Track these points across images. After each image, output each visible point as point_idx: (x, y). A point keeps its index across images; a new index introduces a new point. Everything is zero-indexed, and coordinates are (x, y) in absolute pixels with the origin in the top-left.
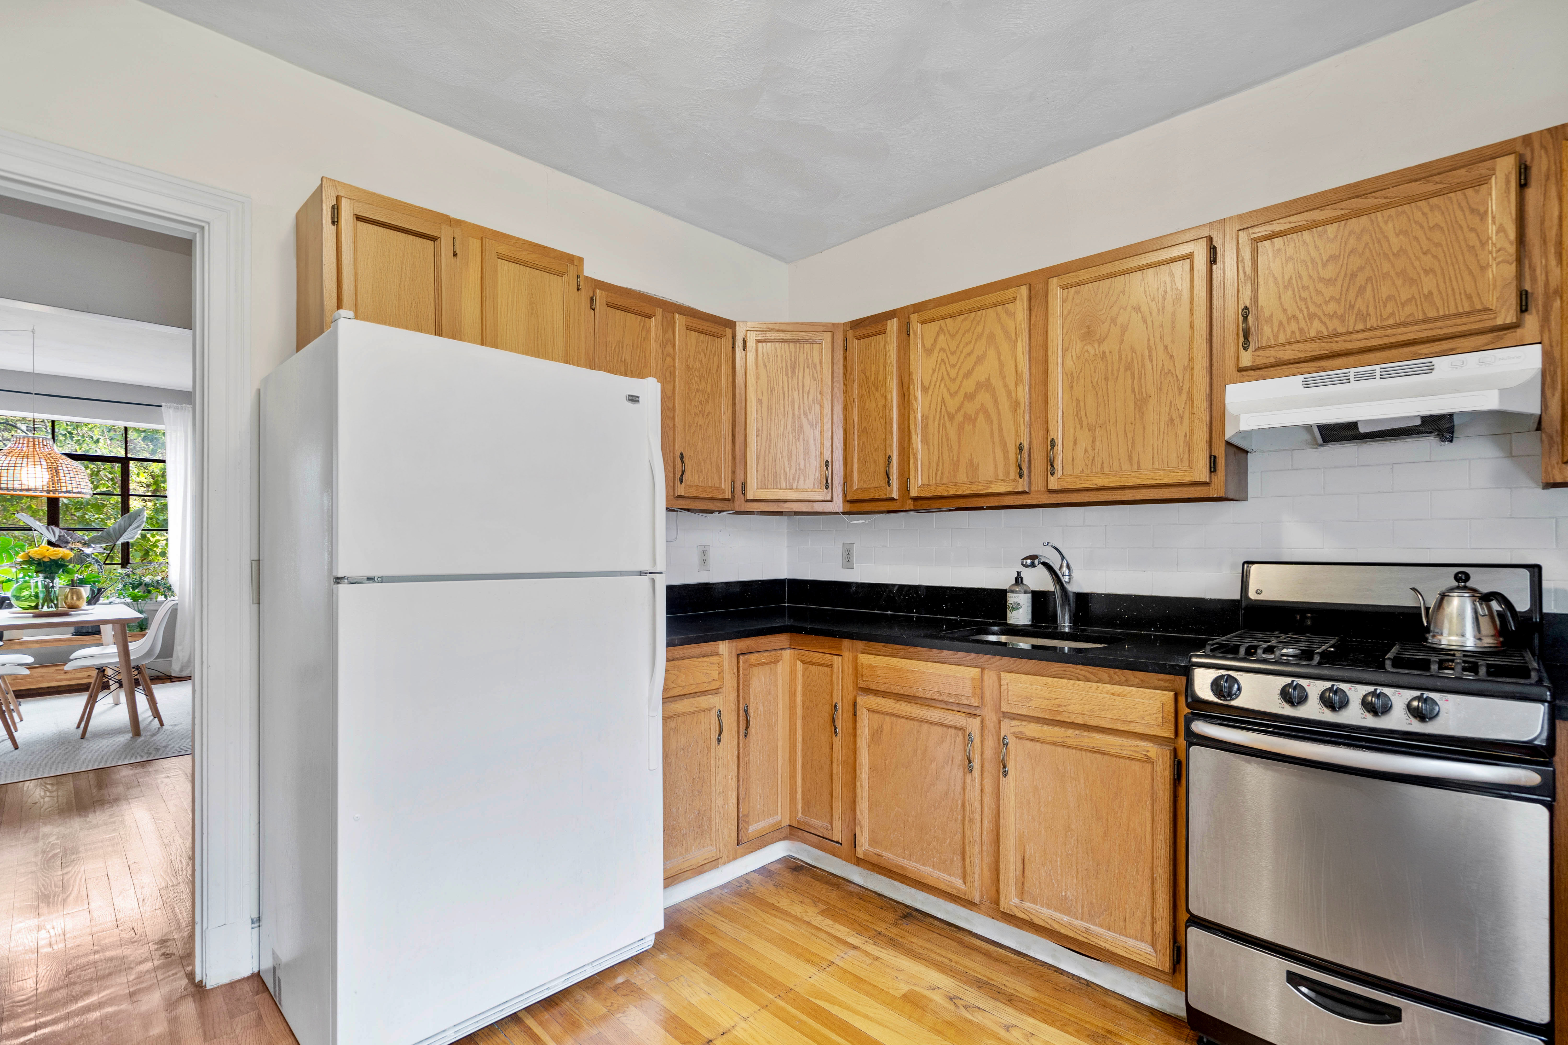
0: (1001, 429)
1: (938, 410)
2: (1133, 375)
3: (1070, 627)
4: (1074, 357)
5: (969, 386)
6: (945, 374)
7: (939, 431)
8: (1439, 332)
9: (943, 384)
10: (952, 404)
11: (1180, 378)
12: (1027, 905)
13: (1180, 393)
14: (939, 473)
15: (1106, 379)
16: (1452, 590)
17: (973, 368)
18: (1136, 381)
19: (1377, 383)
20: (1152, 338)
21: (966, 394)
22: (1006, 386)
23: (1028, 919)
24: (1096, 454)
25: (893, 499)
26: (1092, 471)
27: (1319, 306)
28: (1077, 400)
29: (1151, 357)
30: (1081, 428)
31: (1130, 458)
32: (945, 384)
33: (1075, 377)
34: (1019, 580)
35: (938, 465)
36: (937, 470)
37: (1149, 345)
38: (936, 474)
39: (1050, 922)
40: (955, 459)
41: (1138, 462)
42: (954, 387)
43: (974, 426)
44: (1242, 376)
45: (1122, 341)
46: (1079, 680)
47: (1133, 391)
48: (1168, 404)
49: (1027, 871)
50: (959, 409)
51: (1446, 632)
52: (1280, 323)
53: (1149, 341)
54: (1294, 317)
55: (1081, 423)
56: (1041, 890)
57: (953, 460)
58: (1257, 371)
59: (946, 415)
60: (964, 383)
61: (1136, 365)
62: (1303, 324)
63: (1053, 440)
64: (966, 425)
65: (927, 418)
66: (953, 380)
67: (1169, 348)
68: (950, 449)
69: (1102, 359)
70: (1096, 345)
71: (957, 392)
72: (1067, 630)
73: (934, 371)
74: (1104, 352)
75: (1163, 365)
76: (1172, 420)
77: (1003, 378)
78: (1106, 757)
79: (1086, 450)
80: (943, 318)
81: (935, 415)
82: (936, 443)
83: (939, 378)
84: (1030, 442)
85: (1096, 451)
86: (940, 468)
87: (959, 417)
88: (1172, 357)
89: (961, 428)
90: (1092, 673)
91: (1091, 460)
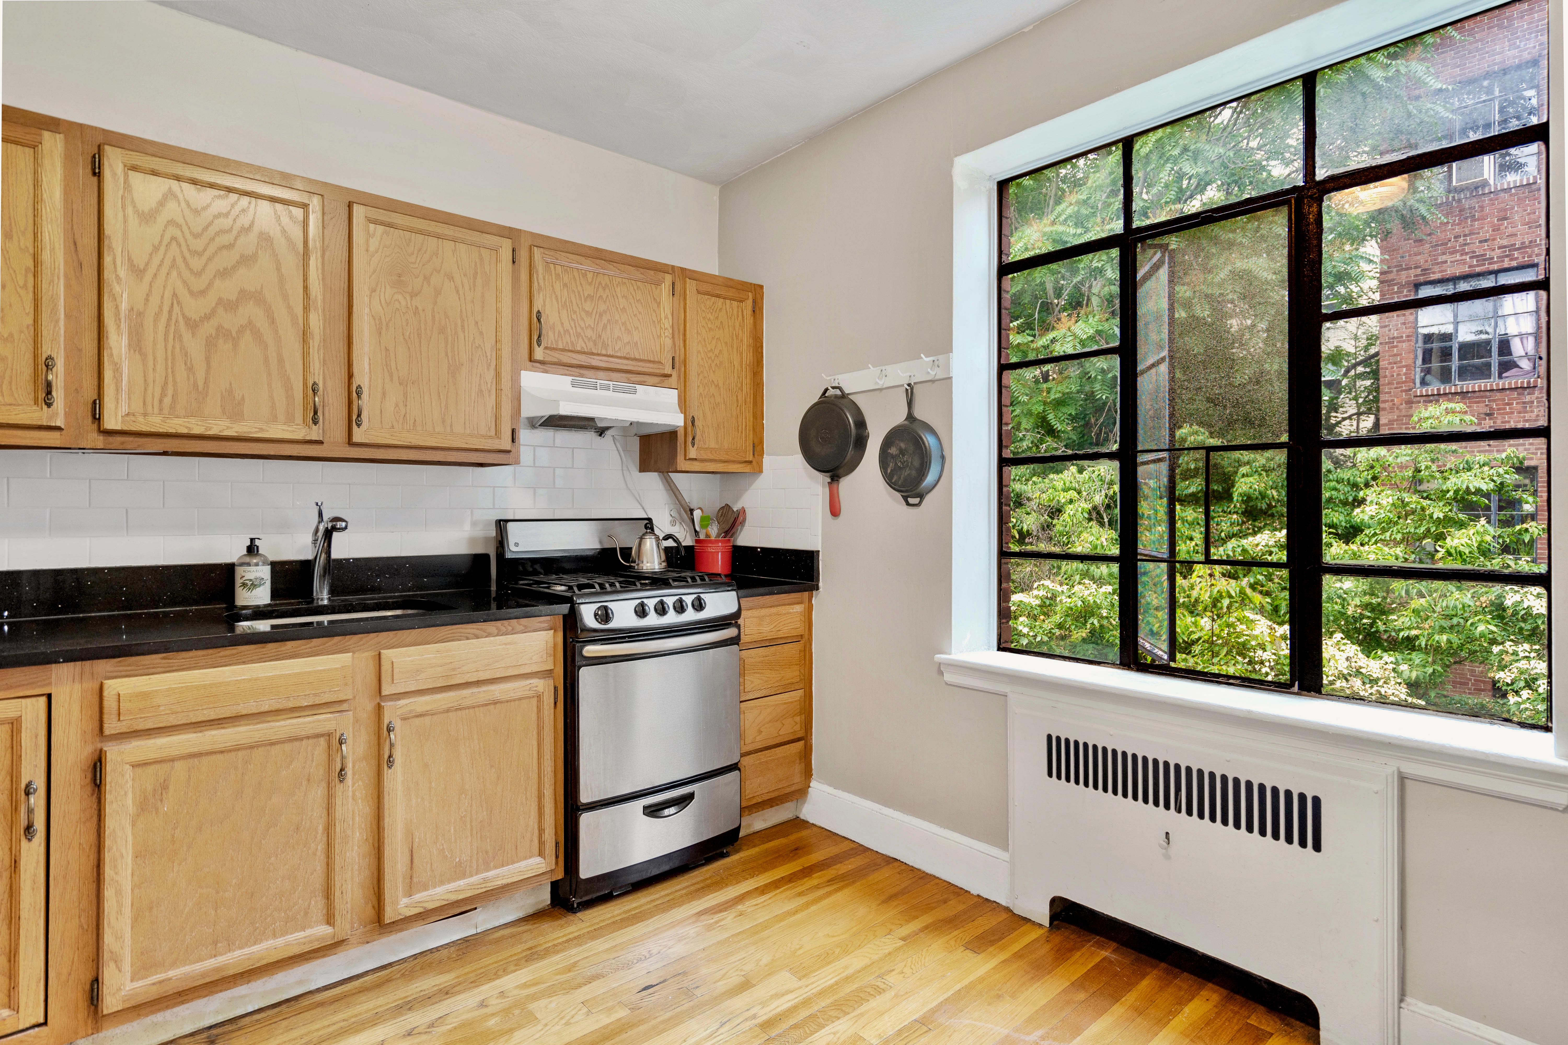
0: (281, 360)
1: (166, 309)
2: (446, 339)
3: (329, 599)
4: (383, 302)
5: (227, 289)
6: (179, 261)
7: (166, 339)
8: (640, 369)
9: (174, 273)
10: (194, 307)
11: (489, 354)
12: (418, 897)
13: (488, 369)
14: (167, 400)
15: (419, 336)
16: (644, 535)
17: (235, 268)
18: (449, 347)
19: (610, 393)
20: (464, 310)
21: (220, 299)
22: (289, 307)
23: (421, 910)
24: (408, 411)
25: (59, 429)
26: (403, 428)
27: (582, 329)
28: (387, 350)
29: (463, 327)
30: (392, 380)
31: (443, 421)
32: (179, 274)
33: (384, 324)
34: (252, 549)
35: (164, 388)
36: (163, 395)
37: (461, 316)
38: (161, 401)
39: (445, 897)
40: (201, 384)
41: (451, 426)
42: (199, 284)
43: (235, 346)
44: (533, 366)
45: (435, 303)
46: (468, 639)
47: (447, 355)
48: (478, 376)
49: (415, 861)
50: (207, 317)
51: (645, 562)
52: (559, 332)
53: (461, 311)
54: (568, 330)
55: (391, 375)
56: (432, 871)
57: (195, 385)
58: (543, 365)
59: (181, 319)
60: (217, 282)
61: (449, 330)
62: (573, 339)
63: (359, 387)
64: (221, 341)
65: (140, 314)
66: (198, 274)
67: (479, 324)
68: (190, 369)
69: (415, 314)
70: (408, 298)
71: (203, 293)
72: (326, 602)
73: (156, 249)
74: (417, 308)
75: (474, 338)
76: (481, 391)
77: (285, 297)
78: (498, 705)
79: (397, 405)
80: (178, 178)
81: (157, 315)
82: (160, 354)
83: (168, 262)
84: (324, 383)
85: (408, 407)
86: (170, 392)
87: (208, 328)
88: (481, 333)
89: (210, 344)
90: (481, 630)
91: (402, 416)
